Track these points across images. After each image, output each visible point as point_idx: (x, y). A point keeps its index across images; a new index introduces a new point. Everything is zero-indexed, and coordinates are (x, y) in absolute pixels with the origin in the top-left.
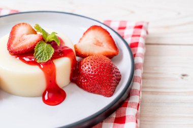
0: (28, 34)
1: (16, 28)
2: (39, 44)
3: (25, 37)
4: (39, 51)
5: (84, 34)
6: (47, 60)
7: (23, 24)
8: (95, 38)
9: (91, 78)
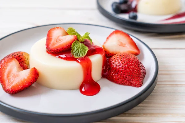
0: (63, 36)
1: (52, 31)
2: (75, 43)
3: (61, 38)
4: (75, 49)
5: (108, 38)
6: (83, 56)
7: (58, 28)
8: (119, 41)
9: (122, 71)
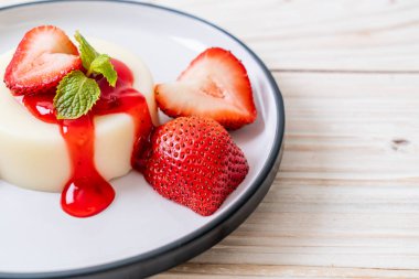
0: (53, 52)
1: (34, 35)
2: (70, 77)
3: (47, 57)
4: (67, 94)
6: (79, 116)
7: (51, 27)
8: (208, 77)
